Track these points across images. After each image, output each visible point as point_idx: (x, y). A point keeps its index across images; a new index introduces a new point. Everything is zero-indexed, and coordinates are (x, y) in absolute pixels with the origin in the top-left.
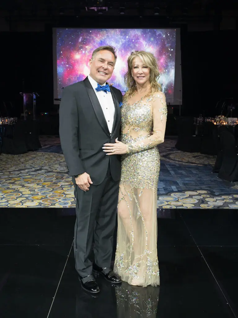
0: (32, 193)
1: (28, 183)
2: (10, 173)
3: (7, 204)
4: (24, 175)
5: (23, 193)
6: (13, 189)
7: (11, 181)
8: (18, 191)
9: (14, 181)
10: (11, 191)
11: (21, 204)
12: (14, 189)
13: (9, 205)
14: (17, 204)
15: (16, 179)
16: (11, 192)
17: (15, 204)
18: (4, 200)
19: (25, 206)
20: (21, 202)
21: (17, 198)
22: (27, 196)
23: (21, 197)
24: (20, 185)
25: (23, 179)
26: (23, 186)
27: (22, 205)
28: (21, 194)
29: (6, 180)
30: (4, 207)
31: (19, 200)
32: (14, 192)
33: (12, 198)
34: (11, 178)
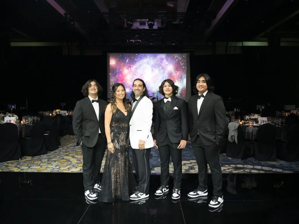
0: (78, 162)
1: (78, 155)
2: (68, 148)
3: (58, 170)
4: (77, 149)
5: (72, 162)
6: (66, 159)
7: (66, 154)
8: (69, 161)
9: (68, 154)
10: (64, 160)
11: (68, 170)
12: (67, 159)
13: (59, 171)
14: (66, 170)
15: (70, 152)
16: (64, 161)
17: (63, 170)
18: (58, 167)
20: (68, 168)
21: (67, 165)
22: (74, 164)
23: (70, 165)
24: (72, 157)
25: (75, 152)
26: (74, 157)
27: (69, 170)
28: (70, 163)
29: (63, 153)
30: (56, 172)
31: (68, 167)
32: (66, 161)
33: (64, 166)
34: (67, 151)
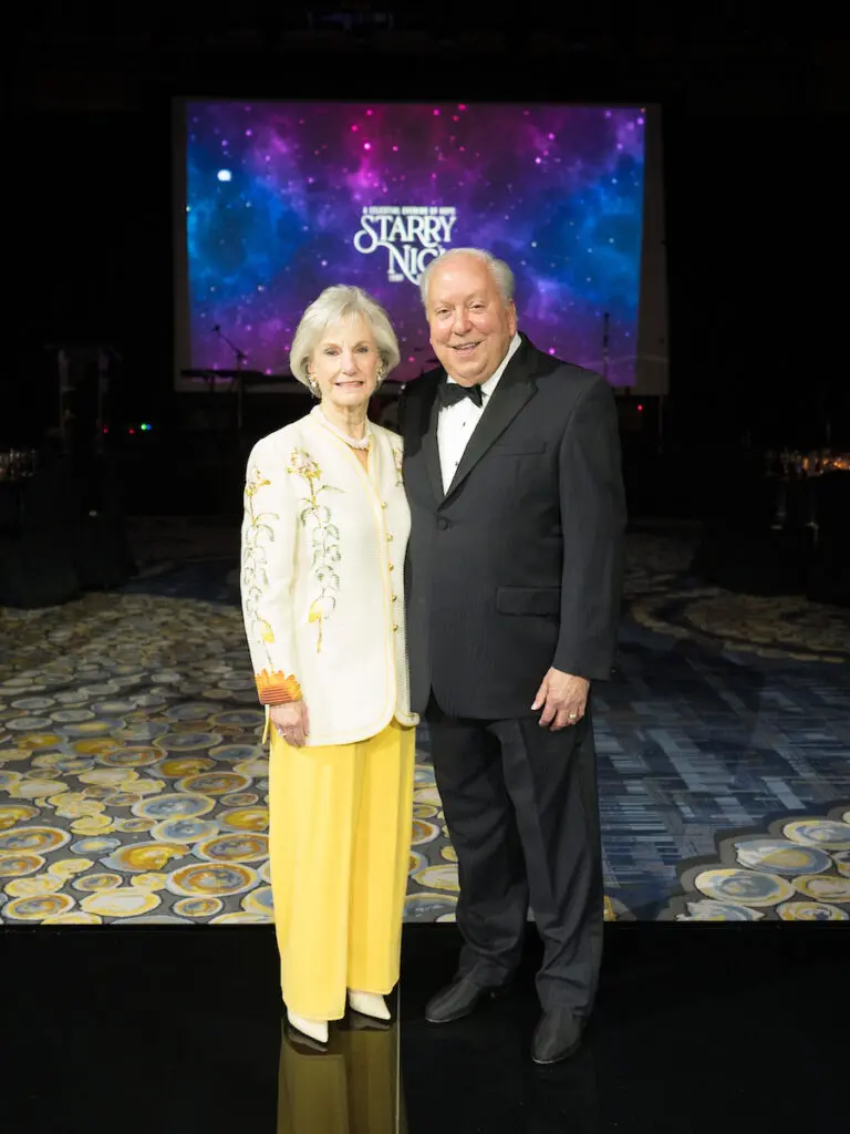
0: (119, 824)
1: (97, 766)
2: (10, 709)
4: (76, 716)
5: (78, 827)
6: (23, 801)
7: (13, 754)
8: (48, 815)
9: (29, 753)
10: (17, 813)
11: (72, 902)
12: (32, 802)
14: (53, 902)
15: (38, 740)
16: (18, 823)
17: (37, 903)
19: (90, 912)
20: (68, 886)
21: (51, 858)
22: (96, 846)
23: (66, 852)
24: (60, 779)
25: (72, 739)
26: (74, 785)
27: (78, 907)
28: (66, 837)
31: (61, 871)
32: (32, 822)
33: (25, 862)
34: (16, 733)
